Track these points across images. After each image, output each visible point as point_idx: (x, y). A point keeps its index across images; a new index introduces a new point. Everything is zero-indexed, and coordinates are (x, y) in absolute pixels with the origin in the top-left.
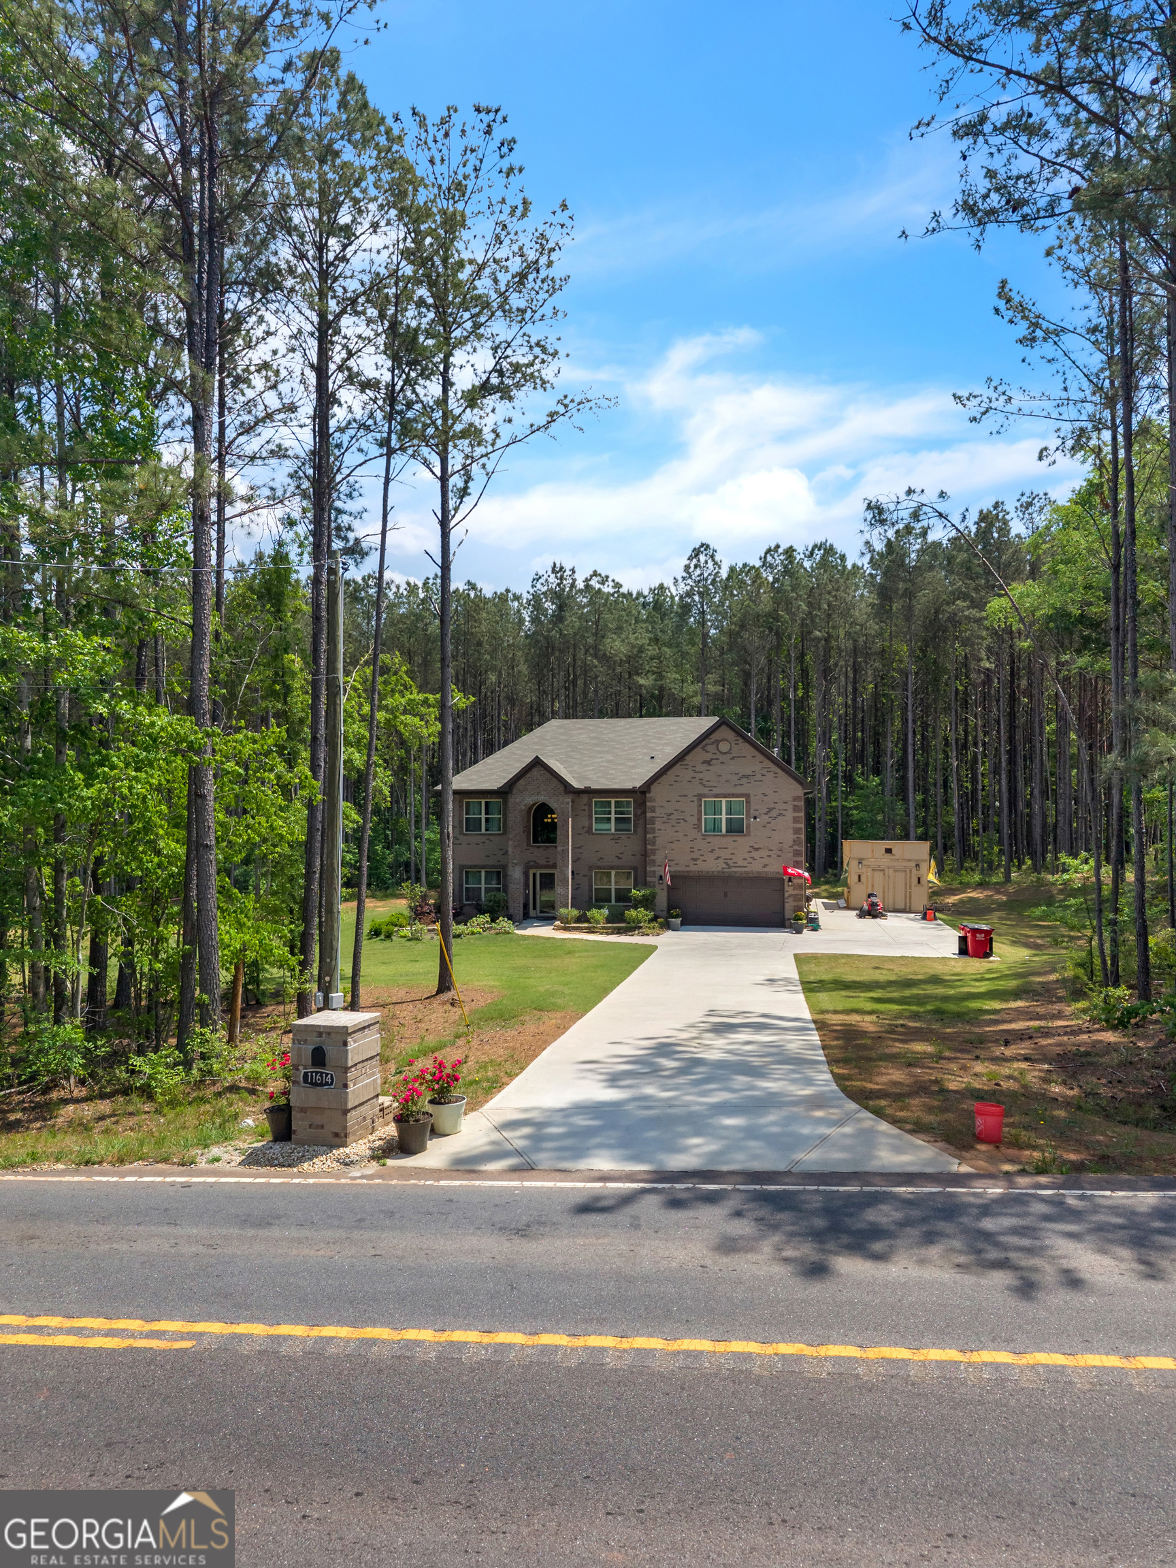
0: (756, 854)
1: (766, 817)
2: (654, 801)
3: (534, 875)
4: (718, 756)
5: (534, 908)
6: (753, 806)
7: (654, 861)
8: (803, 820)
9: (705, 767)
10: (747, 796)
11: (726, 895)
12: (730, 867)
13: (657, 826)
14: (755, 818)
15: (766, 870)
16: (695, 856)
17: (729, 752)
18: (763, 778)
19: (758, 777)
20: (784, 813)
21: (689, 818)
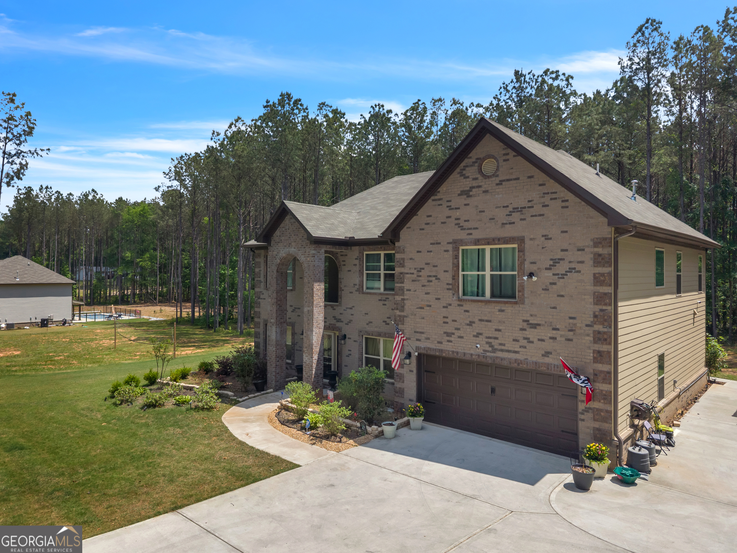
0: (531, 334)
1: (549, 274)
2: (403, 252)
4: (481, 181)
6: (530, 257)
9: (463, 200)
10: (521, 240)
11: (493, 391)
12: (494, 350)
13: (407, 285)
14: (531, 275)
15: (547, 360)
16: (449, 328)
17: (495, 175)
18: (545, 210)
19: (538, 209)
20: (578, 267)
21: (441, 275)
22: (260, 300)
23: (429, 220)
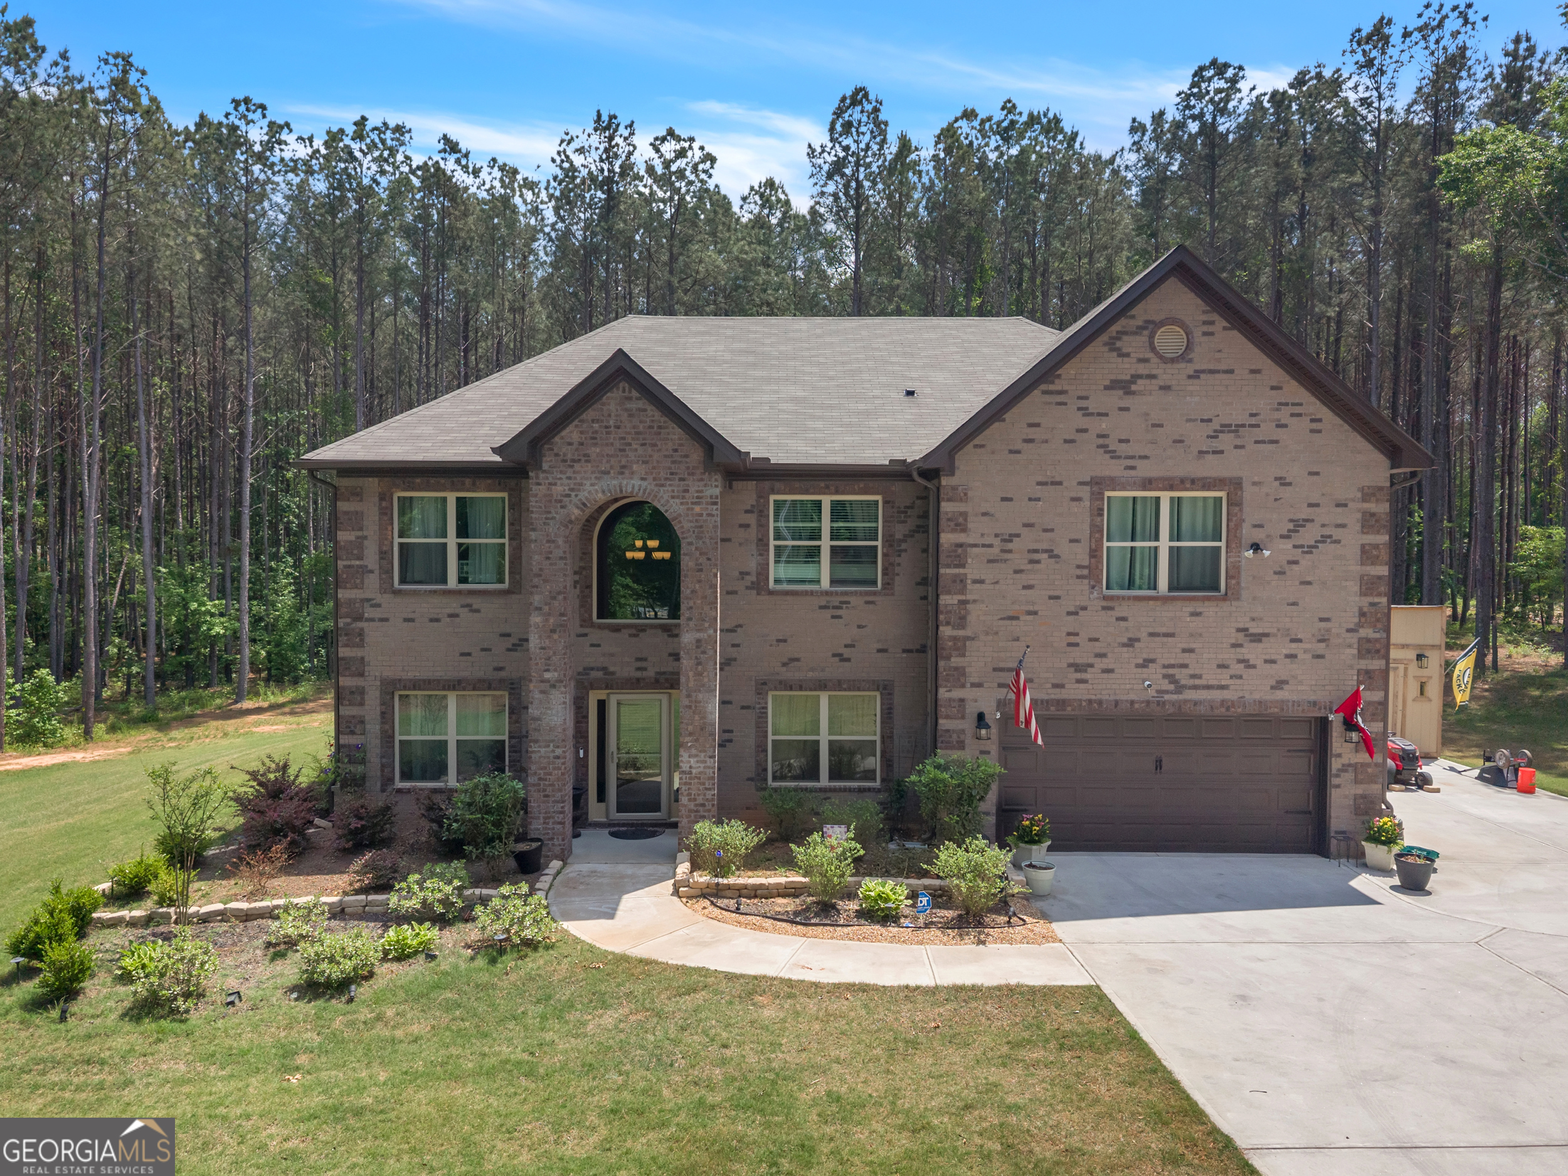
0: (1253, 652)
1: (1287, 545)
2: (964, 498)
3: (602, 705)
4: (1155, 367)
5: (601, 797)
6: (1251, 515)
7: (961, 672)
8: (1385, 555)
9: (1115, 399)
10: (1234, 485)
11: (1159, 764)
12: (1180, 688)
13: (972, 571)
14: (1253, 548)
15: (1280, 695)
16: (1078, 656)
17: (1184, 357)
18: (1280, 434)
19: (1267, 430)
20: (1337, 533)
21: (1063, 548)
22: (360, 624)
23: (1032, 433)
